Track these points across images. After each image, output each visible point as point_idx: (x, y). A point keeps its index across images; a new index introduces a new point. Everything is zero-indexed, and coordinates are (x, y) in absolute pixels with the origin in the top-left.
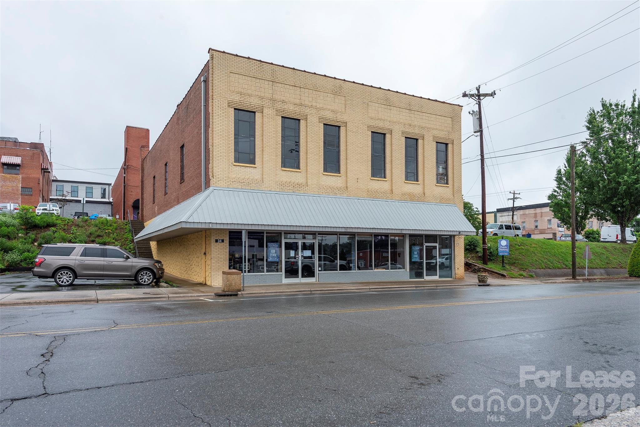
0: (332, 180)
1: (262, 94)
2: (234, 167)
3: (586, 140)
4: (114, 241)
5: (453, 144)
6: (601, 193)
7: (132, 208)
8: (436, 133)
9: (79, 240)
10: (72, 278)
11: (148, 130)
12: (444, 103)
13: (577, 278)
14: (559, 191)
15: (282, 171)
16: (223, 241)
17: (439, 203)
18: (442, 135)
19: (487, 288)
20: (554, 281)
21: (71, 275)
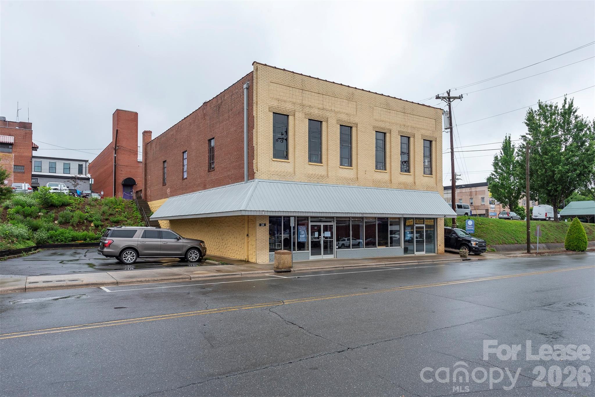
0: (347, 173)
1: (294, 100)
2: (273, 162)
4: (126, 219)
5: (436, 141)
6: (539, 179)
7: (122, 186)
8: (423, 132)
9: (95, 219)
10: (135, 257)
11: (136, 114)
12: (429, 107)
13: (531, 252)
14: (496, 174)
15: (309, 165)
16: (265, 225)
17: (426, 191)
18: (428, 134)
19: (467, 263)
20: (515, 255)
21: (135, 254)
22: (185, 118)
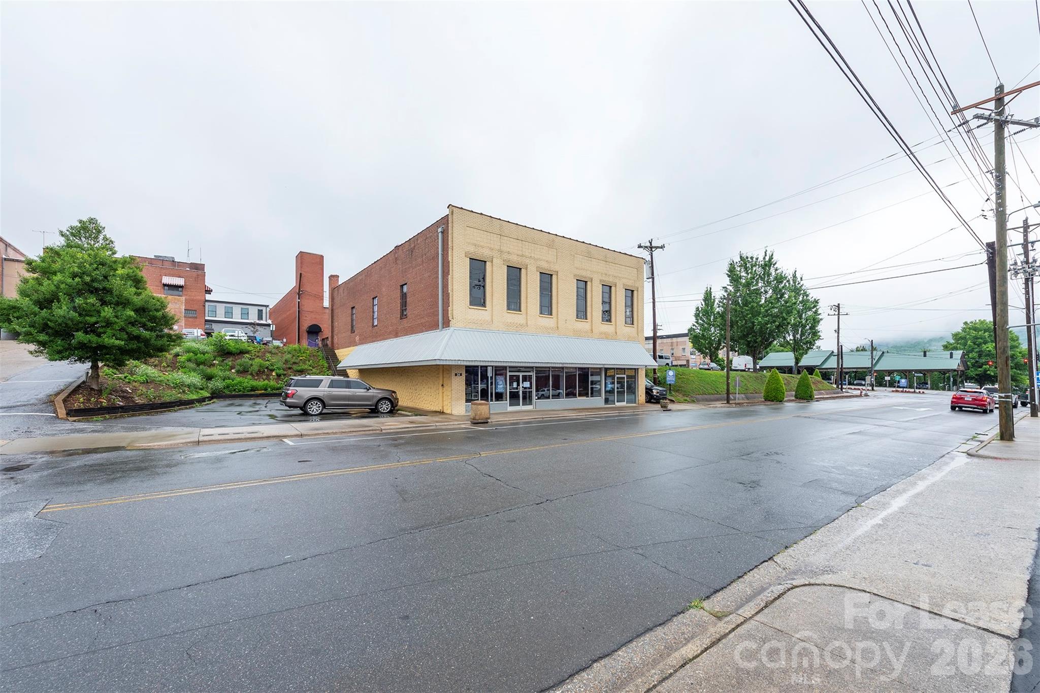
0: (546, 321)
1: (492, 246)
2: (469, 309)
3: (726, 286)
4: (311, 368)
5: (638, 291)
6: (739, 330)
7: (307, 333)
8: (625, 281)
9: (277, 368)
10: (321, 408)
11: (322, 257)
12: (631, 256)
13: (731, 402)
14: (697, 325)
15: (507, 314)
16: (461, 375)
17: (628, 341)
18: (630, 284)
19: (668, 413)
20: (714, 406)
21: (320, 405)
22: (375, 262)
